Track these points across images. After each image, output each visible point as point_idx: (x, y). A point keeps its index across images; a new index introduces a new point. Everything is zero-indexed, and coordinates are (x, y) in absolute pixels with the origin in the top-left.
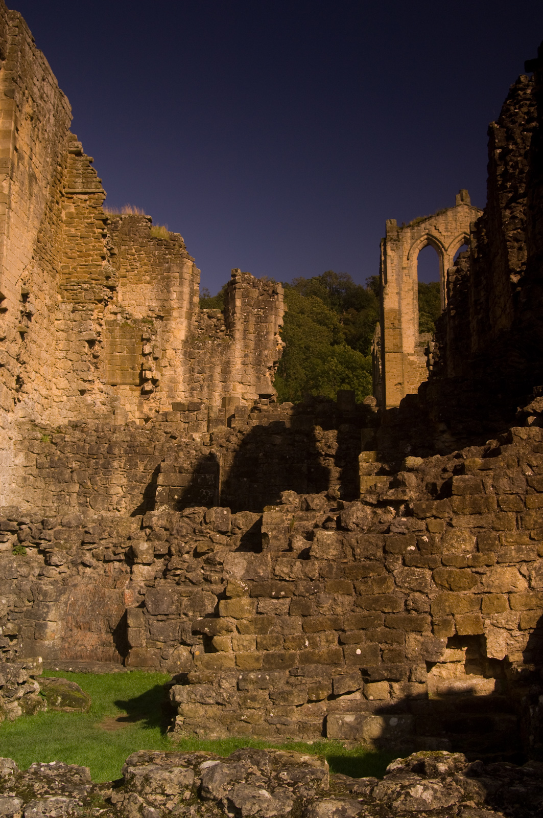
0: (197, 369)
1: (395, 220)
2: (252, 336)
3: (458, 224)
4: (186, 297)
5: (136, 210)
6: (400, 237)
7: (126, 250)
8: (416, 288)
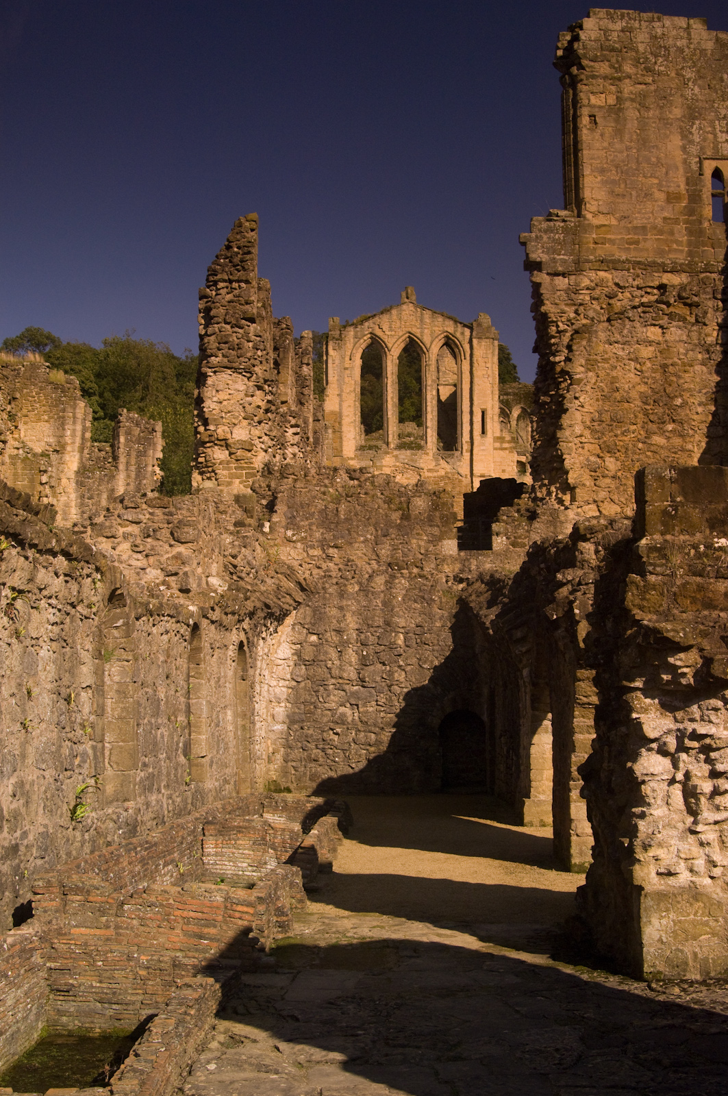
0: (87, 495)
1: (338, 318)
3: (403, 323)
6: (343, 336)
7: (27, 393)
8: (358, 389)
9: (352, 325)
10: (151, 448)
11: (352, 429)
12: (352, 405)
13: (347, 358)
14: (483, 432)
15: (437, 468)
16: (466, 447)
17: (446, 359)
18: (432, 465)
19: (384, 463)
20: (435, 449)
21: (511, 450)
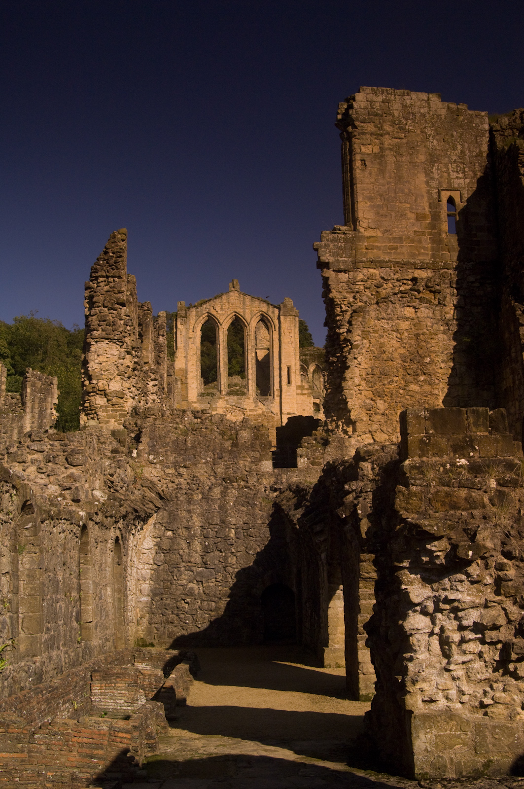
1: (184, 302)
3: (230, 305)
6: (188, 315)
8: (199, 353)
9: (194, 307)
10: (50, 396)
11: (195, 381)
12: (195, 364)
13: (191, 331)
14: (289, 382)
15: (256, 408)
16: (277, 393)
17: (262, 331)
18: (253, 406)
19: (218, 405)
20: (255, 395)
21: (309, 395)
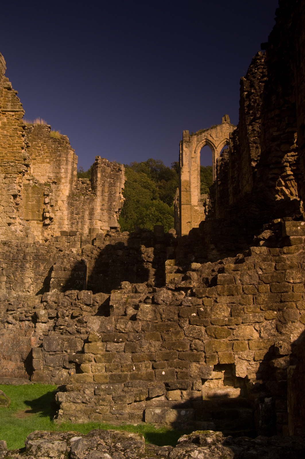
0: (75, 212)
1: (188, 131)
2: (106, 194)
3: (223, 134)
4: (70, 171)
5: (42, 121)
6: (191, 140)
7: (35, 144)
8: (199, 169)
9: (196, 134)
10: (118, 181)
11: (196, 190)
12: (196, 177)
13: (193, 152)
